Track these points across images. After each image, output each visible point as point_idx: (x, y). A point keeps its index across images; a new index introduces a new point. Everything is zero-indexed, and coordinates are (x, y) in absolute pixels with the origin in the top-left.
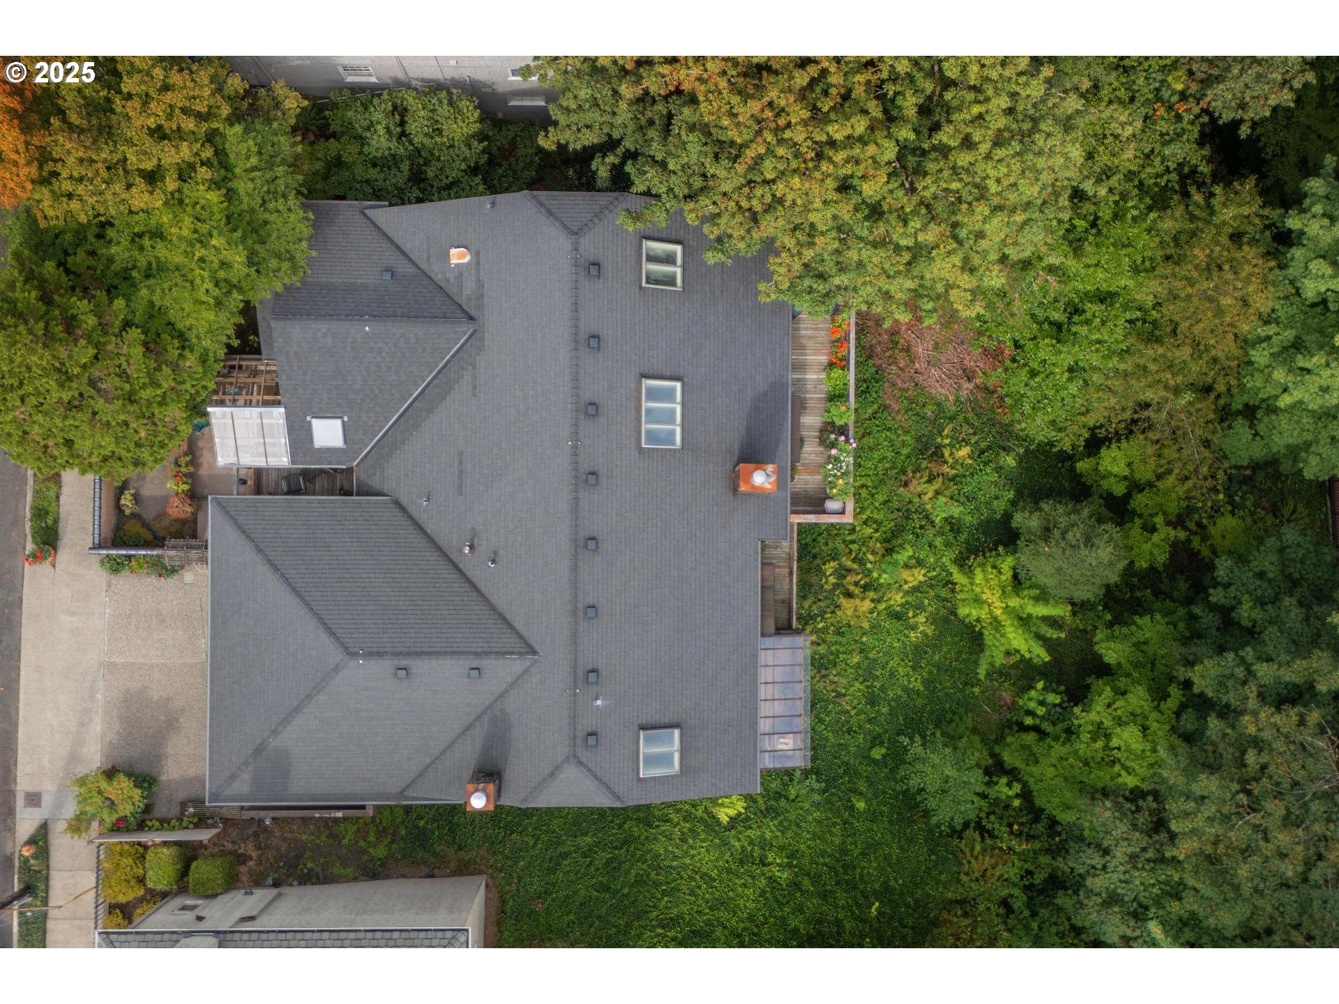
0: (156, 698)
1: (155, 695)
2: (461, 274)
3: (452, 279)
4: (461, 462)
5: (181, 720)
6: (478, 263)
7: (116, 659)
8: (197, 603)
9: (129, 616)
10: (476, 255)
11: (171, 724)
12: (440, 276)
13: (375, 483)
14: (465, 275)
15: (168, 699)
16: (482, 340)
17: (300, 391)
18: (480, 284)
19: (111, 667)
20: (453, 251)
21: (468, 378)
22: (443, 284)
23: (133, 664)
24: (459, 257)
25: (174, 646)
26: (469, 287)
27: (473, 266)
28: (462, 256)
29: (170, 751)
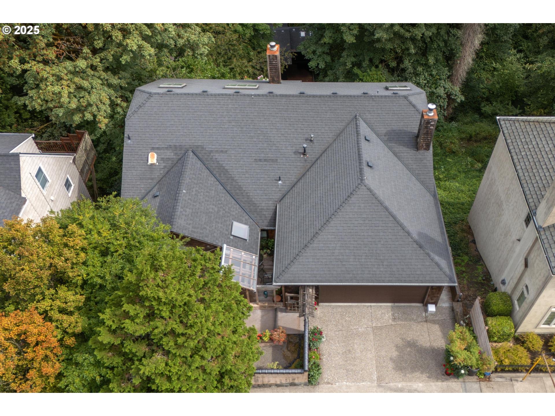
0: (397, 353)
1: (395, 354)
2: (162, 159)
3: (164, 165)
4: (260, 160)
5: (409, 339)
6: (158, 148)
7: (375, 377)
8: (337, 333)
9: (347, 370)
10: (153, 149)
11: (412, 344)
12: (162, 172)
13: (269, 215)
14: (163, 157)
15: (397, 346)
16: (197, 147)
17: (215, 235)
18: (169, 147)
19: (380, 379)
20: (150, 162)
21: (217, 156)
22: (166, 170)
23: (377, 367)
24: (153, 159)
25: (364, 344)
26: (170, 154)
27: (159, 151)
28: (153, 157)
29: (428, 345)
